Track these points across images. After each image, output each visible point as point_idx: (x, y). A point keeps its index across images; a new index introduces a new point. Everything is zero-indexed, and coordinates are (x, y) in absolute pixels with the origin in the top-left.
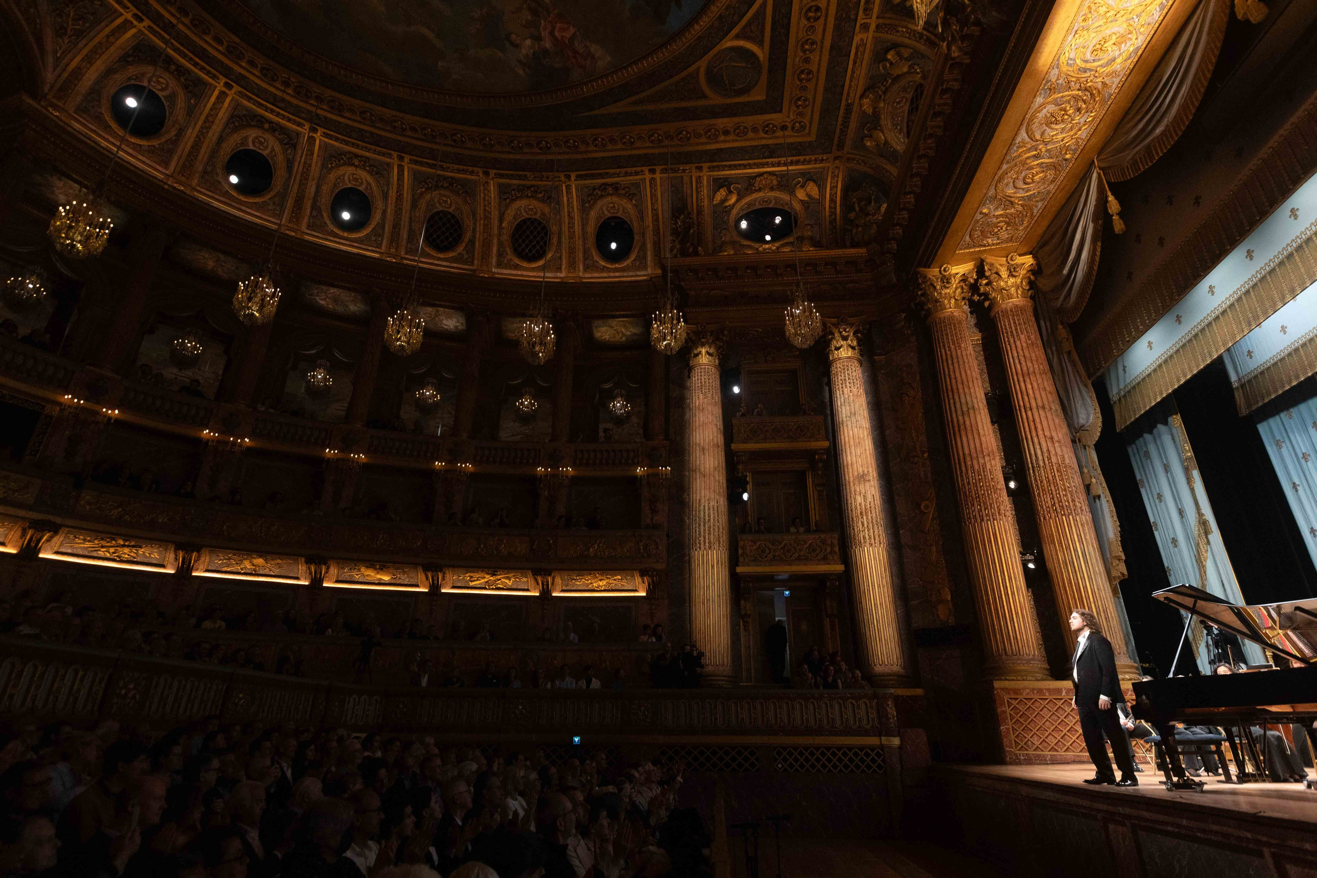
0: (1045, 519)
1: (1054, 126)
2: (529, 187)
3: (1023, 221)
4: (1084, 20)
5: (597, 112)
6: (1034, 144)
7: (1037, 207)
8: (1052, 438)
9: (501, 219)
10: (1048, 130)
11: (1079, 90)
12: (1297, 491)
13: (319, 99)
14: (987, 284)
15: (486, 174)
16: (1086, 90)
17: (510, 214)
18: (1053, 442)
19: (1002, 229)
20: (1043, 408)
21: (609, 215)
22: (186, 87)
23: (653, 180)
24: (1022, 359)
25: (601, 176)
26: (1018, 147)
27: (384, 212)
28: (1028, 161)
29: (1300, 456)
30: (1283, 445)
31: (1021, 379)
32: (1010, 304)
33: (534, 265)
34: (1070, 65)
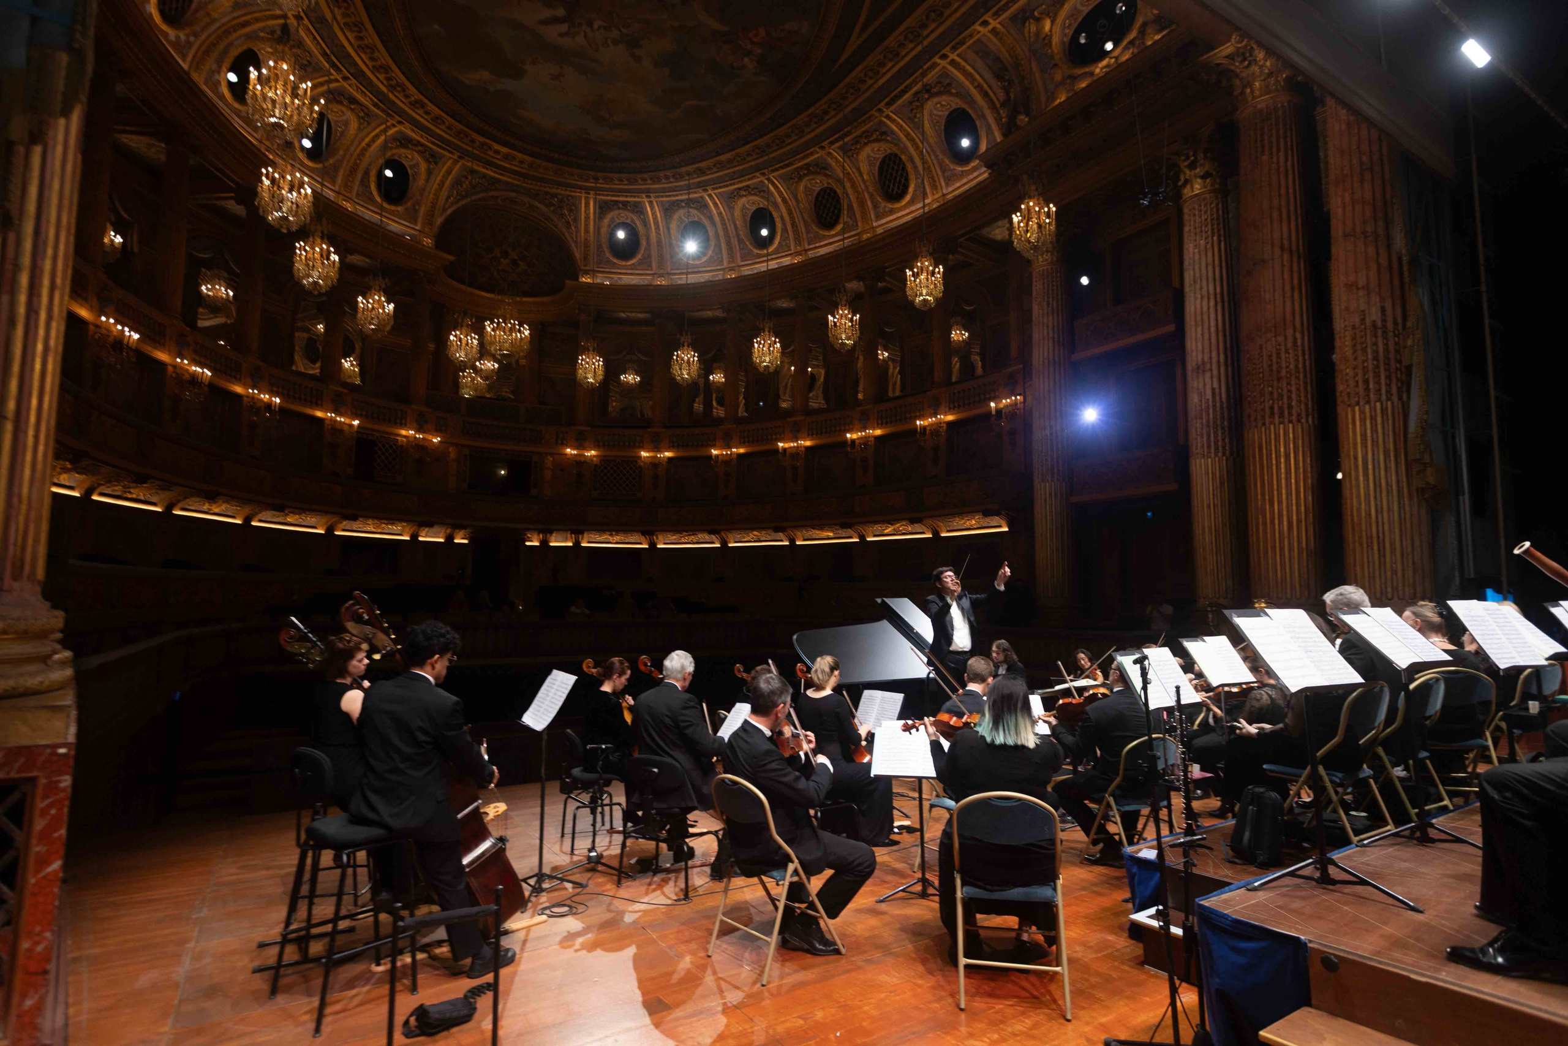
2: (860, 136)
5: (842, 59)
8: (1353, 285)
9: (861, 175)
13: (689, 174)
15: (823, 148)
17: (864, 168)
18: (1353, 291)
20: (1352, 234)
21: (947, 113)
22: (633, 211)
23: (953, 63)
25: (904, 92)
27: (782, 218)
33: (904, 202)
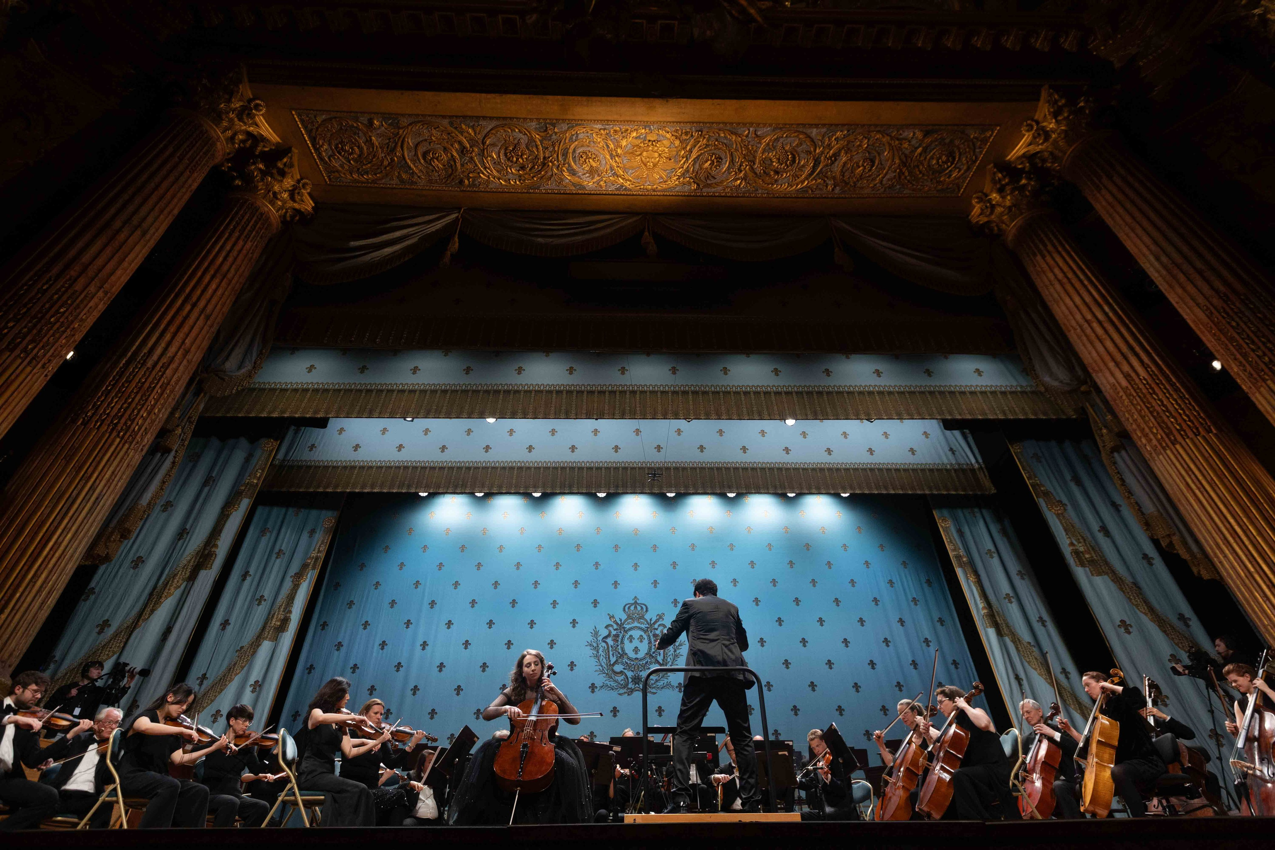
0: (85, 424)
1: (502, 152)
3: (367, 173)
4: (615, 131)
6: (480, 142)
7: (392, 179)
8: (187, 352)
10: (497, 149)
11: (544, 158)
12: (244, 580)
14: (260, 169)
16: (544, 164)
18: (184, 356)
19: (351, 154)
20: (208, 318)
24: (230, 259)
26: (473, 127)
28: (456, 145)
29: (277, 550)
30: (268, 534)
31: (212, 272)
32: (266, 209)
34: (571, 138)
